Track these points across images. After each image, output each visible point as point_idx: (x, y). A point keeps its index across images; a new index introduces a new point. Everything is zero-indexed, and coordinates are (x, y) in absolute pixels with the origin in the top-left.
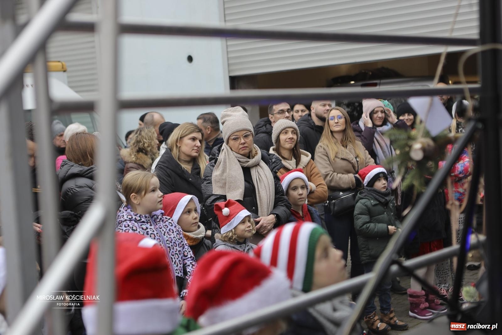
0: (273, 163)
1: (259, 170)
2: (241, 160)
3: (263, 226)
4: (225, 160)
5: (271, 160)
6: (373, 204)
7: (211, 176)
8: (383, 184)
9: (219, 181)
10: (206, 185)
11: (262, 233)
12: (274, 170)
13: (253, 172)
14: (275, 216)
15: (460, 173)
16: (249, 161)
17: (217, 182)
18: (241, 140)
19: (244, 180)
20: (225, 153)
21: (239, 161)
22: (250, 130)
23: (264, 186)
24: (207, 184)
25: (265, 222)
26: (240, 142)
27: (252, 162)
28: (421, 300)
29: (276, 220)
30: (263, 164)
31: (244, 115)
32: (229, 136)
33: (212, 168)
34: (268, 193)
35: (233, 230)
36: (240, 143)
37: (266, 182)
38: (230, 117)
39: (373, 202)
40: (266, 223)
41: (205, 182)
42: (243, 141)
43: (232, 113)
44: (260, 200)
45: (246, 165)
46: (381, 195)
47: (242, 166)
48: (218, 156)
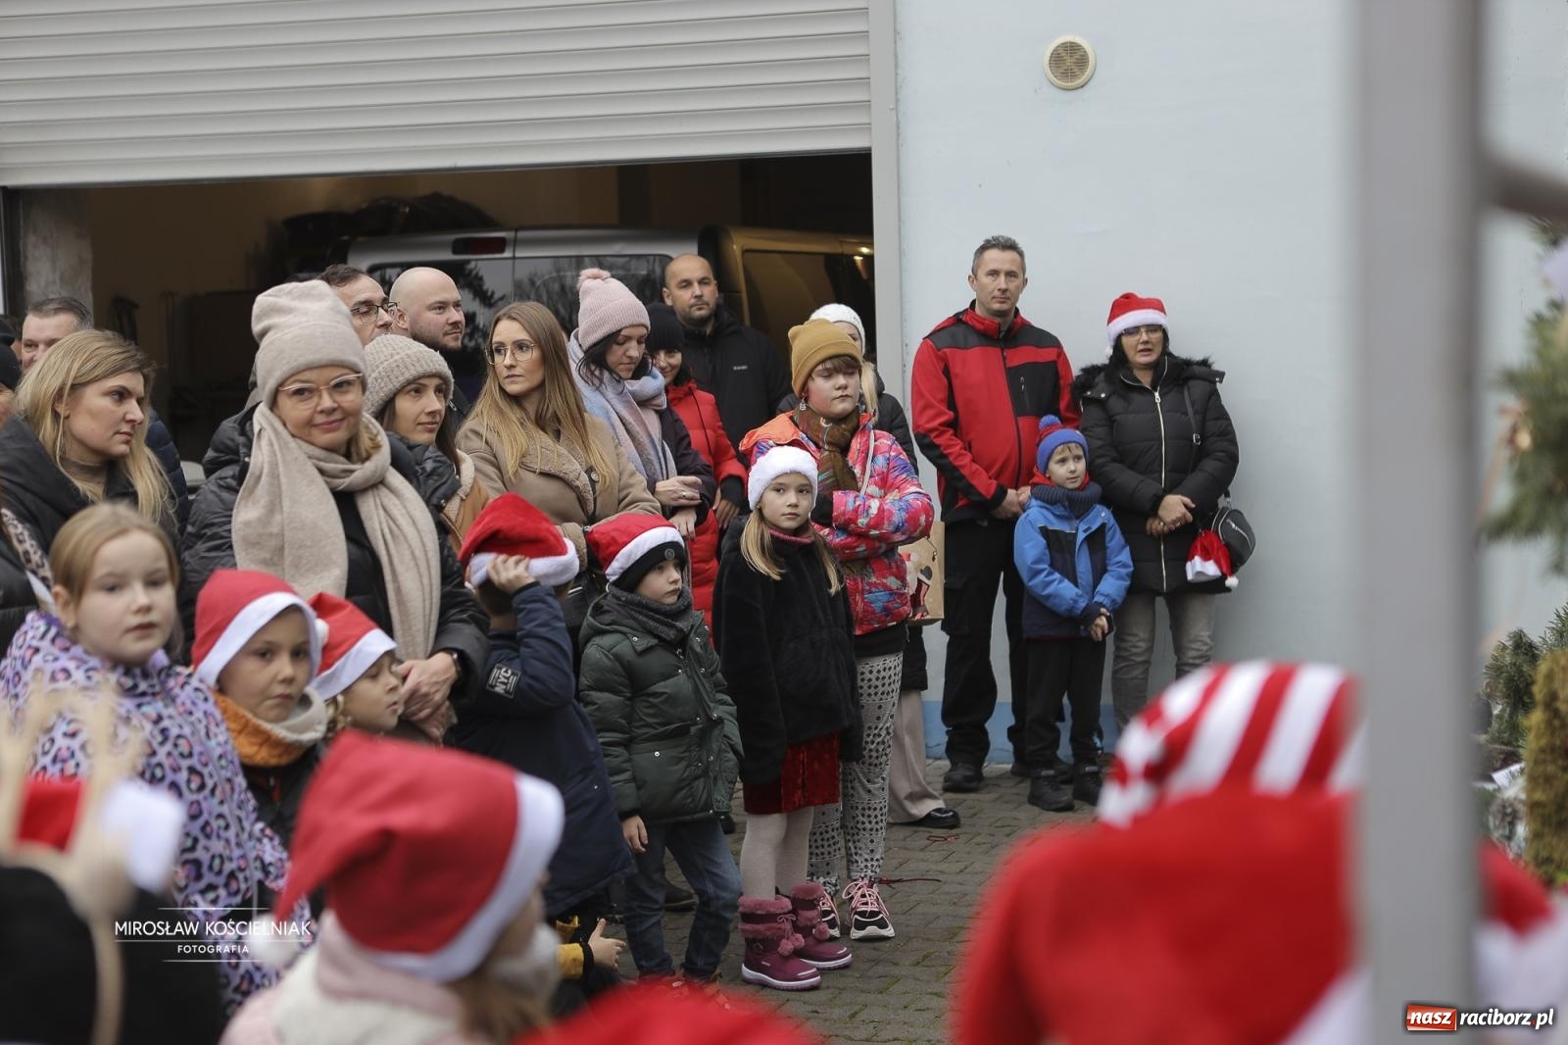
0: (428, 476)
1: (386, 501)
2: (328, 466)
3: (416, 695)
4: (274, 466)
5: (418, 464)
6: (639, 649)
7: (230, 522)
8: (671, 580)
9: (258, 543)
10: (207, 554)
11: (415, 718)
12: (434, 501)
13: (369, 509)
14: (455, 656)
15: (897, 529)
16: (352, 471)
17: (251, 544)
18: (320, 397)
19: (343, 536)
20: (271, 445)
21: (322, 472)
22: (355, 365)
23: (410, 556)
24: (210, 550)
25: (424, 678)
26: (318, 405)
27: (361, 472)
28: (780, 929)
29: (457, 672)
30: (396, 479)
31: (339, 312)
32: (280, 381)
33: (225, 495)
34: (426, 581)
35: (340, 699)
36: (319, 408)
37: (415, 543)
38: (291, 316)
39: (639, 642)
40: (428, 684)
41: (201, 547)
42: (327, 402)
43: (295, 304)
44: (401, 602)
45: (343, 483)
46: (662, 618)
47: (333, 486)
48: (249, 456)
